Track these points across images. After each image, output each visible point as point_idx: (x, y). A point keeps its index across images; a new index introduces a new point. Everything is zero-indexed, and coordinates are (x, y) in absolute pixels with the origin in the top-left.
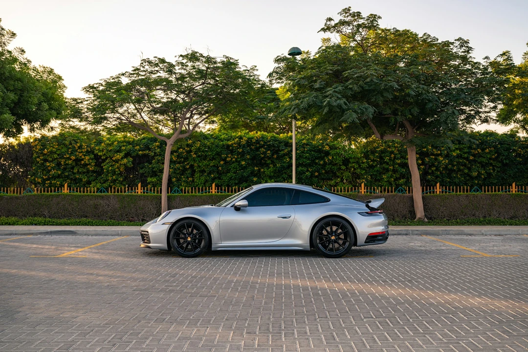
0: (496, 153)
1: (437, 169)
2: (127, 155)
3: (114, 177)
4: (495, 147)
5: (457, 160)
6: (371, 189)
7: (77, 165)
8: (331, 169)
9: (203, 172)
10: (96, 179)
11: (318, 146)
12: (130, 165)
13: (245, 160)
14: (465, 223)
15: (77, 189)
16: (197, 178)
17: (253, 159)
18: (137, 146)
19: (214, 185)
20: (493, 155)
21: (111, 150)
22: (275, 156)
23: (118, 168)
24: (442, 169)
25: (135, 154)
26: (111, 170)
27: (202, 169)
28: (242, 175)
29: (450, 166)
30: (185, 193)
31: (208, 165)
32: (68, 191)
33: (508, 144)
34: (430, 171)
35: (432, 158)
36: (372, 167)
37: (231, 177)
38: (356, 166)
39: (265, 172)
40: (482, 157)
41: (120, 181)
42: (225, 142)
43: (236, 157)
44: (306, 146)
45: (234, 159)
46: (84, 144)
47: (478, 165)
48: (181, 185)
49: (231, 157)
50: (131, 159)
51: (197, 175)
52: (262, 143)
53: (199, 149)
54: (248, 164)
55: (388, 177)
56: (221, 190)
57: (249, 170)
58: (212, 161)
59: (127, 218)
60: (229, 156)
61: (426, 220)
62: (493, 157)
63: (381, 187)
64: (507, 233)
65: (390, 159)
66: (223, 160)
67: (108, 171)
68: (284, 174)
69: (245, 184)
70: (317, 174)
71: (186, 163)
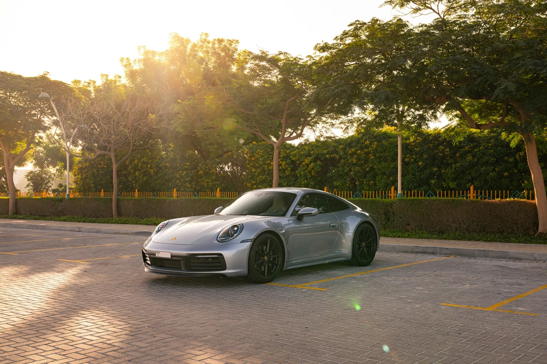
2: (315, 160)
3: (305, 182)
9: (384, 174)
12: (317, 169)
13: (422, 160)
16: (378, 181)
19: (393, 189)
21: (303, 155)
22: (458, 154)
23: (309, 172)
25: (323, 157)
26: (303, 174)
27: (382, 171)
28: (420, 178)
30: (366, 197)
31: (388, 167)
37: (410, 180)
39: (446, 173)
43: (414, 157)
44: (491, 141)
45: (412, 160)
48: (363, 189)
50: (319, 163)
51: (378, 178)
53: (376, 150)
54: (426, 164)
57: (427, 171)
60: (408, 156)
68: (467, 175)
69: (424, 188)
70: (507, 174)
71: (366, 166)
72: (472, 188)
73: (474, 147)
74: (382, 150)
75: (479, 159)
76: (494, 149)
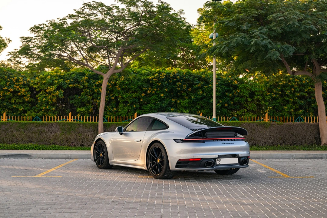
2: (58, 88)
3: (47, 107)
6: (273, 118)
7: (14, 96)
8: (238, 100)
9: (127, 102)
10: (30, 109)
11: (228, 81)
12: (62, 96)
13: (163, 93)
15: (14, 117)
16: (121, 107)
17: (170, 91)
18: (67, 79)
19: (136, 114)
21: (45, 83)
22: (190, 89)
23: (51, 99)
25: (66, 86)
26: (45, 101)
27: (126, 100)
28: (161, 106)
30: (110, 121)
31: (130, 97)
32: (7, 119)
36: (274, 99)
38: (261, 98)
39: (181, 103)
41: (52, 110)
42: (145, 77)
43: (155, 90)
45: (154, 92)
46: (20, 78)
48: (107, 114)
49: (151, 90)
50: (62, 91)
51: (121, 105)
52: (178, 77)
53: (123, 82)
54: (166, 96)
55: (288, 108)
57: (167, 100)
58: (134, 93)
59: (67, 143)
60: (150, 89)
63: (283, 116)
65: (290, 93)
66: (144, 92)
67: (42, 101)
68: (198, 105)
70: (227, 105)
71: (111, 95)
72: (201, 114)
73: (204, 85)
74: (128, 83)
75: (207, 93)
76: (220, 87)
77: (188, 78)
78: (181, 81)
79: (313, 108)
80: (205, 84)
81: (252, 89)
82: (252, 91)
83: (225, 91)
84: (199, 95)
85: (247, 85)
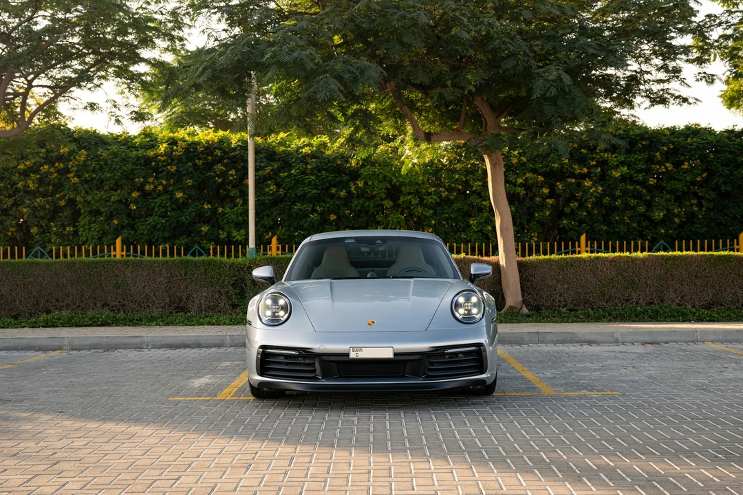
0: (704, 170)
1: (581, 206)
4: (703, 158)
5: (621, 186)
8: (362, 206)
9: (98, 213)
11: (335, 160)
13: (183, 189)
14: (604, 317)
16: (83, 226)
17: (200, 187)
19: (118, 241)
20: (699, 174)
24: (590, 206)
27: (95, 207)
28: (178, 221)
29: (607, 200)
30: (58, 257)
31: (106, 201)
33: (731, 152)
34: (567, 210)
35: (571, 184)
36: (448, 201)
37: (156, 225)
38: (415, 201)
39: (226, 213)
40: (674, 179)
42: (141, 152)
43: (164, 182)
44: (309, 161)
45: (160, 188)
47: (668, 196)
48: (50, 241)
49: (153, 183)
51: (83, 221)
52: (218, 153)
53: (85, 165)
54: (190, 197)
55: (479, 223)
56: (135, 251)
57: (192, 209)
58: (116, 190)
60: (151, 180)
61: (525, 310)
62: (699, 179)
63: (466, 242)
64: (666, 339)
66: (138, 189)
68: (266, 218)
69: (184, 240)
70: (335, 217)
71: (57, 196)
72: (274, 240)
73: (280, 170)
74: (98, 167)
75: (288, 190)
76: (316, 175)
77: (242, 154)
78: (225, 161)
79: (538, 222)
80: (283, 168)
81: (393, 178)
82: (393, 183)
83: (330, 184)
84: (268, 195)
85: (381, 171)
